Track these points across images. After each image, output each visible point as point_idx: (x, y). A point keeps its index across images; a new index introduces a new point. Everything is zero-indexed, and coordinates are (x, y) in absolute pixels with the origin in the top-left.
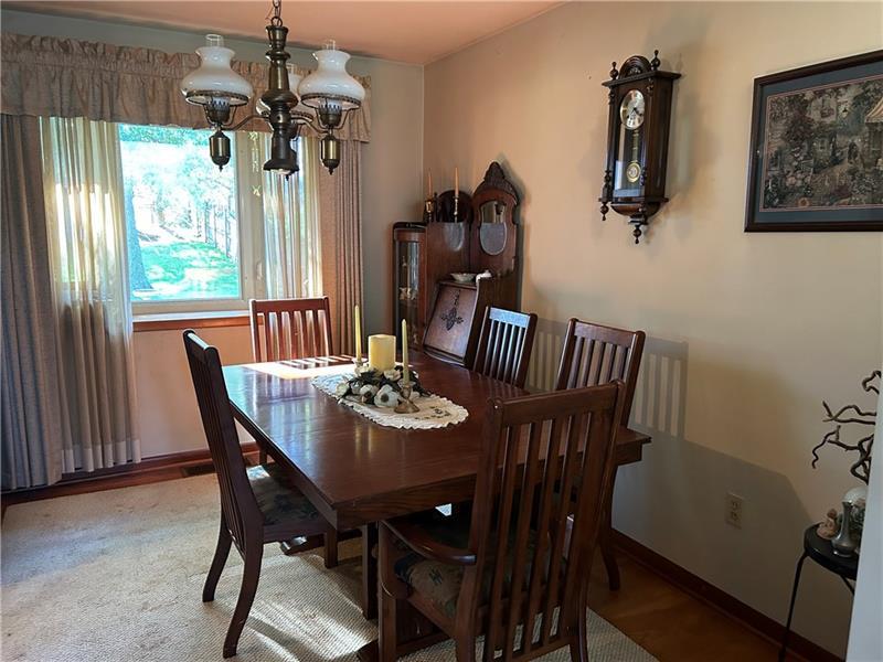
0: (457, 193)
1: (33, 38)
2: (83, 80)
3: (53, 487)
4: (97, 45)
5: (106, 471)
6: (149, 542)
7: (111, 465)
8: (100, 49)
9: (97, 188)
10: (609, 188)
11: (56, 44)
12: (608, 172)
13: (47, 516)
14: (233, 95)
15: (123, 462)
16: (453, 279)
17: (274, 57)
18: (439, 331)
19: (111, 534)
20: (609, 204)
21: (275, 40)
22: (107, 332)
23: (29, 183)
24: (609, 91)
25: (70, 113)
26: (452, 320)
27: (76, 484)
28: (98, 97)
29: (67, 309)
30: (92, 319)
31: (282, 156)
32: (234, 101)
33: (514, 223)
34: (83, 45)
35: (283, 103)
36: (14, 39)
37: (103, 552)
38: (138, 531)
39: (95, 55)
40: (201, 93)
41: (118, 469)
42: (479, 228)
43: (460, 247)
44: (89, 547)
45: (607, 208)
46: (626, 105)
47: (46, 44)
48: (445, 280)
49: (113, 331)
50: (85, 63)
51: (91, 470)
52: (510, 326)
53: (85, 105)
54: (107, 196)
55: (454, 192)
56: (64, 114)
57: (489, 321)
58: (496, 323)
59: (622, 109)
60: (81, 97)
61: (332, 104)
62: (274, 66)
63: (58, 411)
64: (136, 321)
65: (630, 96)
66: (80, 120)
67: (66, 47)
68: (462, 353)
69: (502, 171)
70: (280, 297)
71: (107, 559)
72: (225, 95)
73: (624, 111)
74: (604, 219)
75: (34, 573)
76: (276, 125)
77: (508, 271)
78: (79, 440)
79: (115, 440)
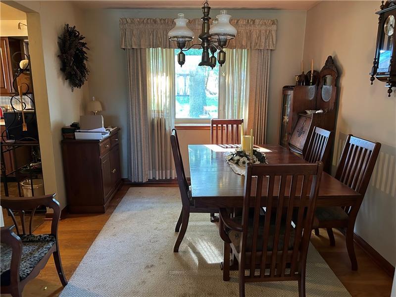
0: (312, 72)
1: (145, 19)
2: (161, 34)
3: (145, 183)
4: (165, 19)
5: (162, 180)
6: (167, 207)
7: (164, 178)
8: (166, 21)
9: (165, 74)
10: (375, 68)
11: (152, 21)
12: (375, 59)
13: (140, 192)
14: (186, 37)
15: (169, 178)
16: (306, 113)
17: (204, 19)
18: (295, 137)
19: (156, 202)
20: (375, 76)
21: (205, 12)
22: (165, 129)
23: (142, 73)
24: (379, 16)
25: (155, 46)
26: (301, 133)
27: (152, 183)
28: (165, 40)
29: (153, 119)
30: (161, 124)
31: (205, 60)
32: (187, 39)
33: (335, 86)
34: (161, 20)
35: (207, 38)
36: (139, 20)
37: (151, 208)
38: (165, 203)
39: (165, 23)
40: (174, 37)
41: (166, 180)
42: (322, 88)
43: (312, 98)
44: (148, 205)
45: (374, 78)
46: (388, 23)
47: (149, 21)
48: (301, 113)
49: (167, 129)
50: (161, 27)
51: (157, 179)
52: (322, 136)
53: (161, 43)
54: (168, 77)
55: (311, 71)
56: (154, 46)
57: (315, 133)
58: (318, 134)
59: (385, 26)
60: (159, 40)
61: (222, 37)
62: (204, 23)
63: (148, 156)
64: (177, 125)
65: (389, 19)
66: (160, 48)
67: (155, 21)
68: (302, 148)
69: (333, 61)
70: (230, 118)
71: (151, 210)
72: (183, 37)
73: (386, 27)
74: (372, 84)
75: (129, 210)
76: (204, 48)
77: (331, 110)
78: (154, 168)
79: (166, 169)
